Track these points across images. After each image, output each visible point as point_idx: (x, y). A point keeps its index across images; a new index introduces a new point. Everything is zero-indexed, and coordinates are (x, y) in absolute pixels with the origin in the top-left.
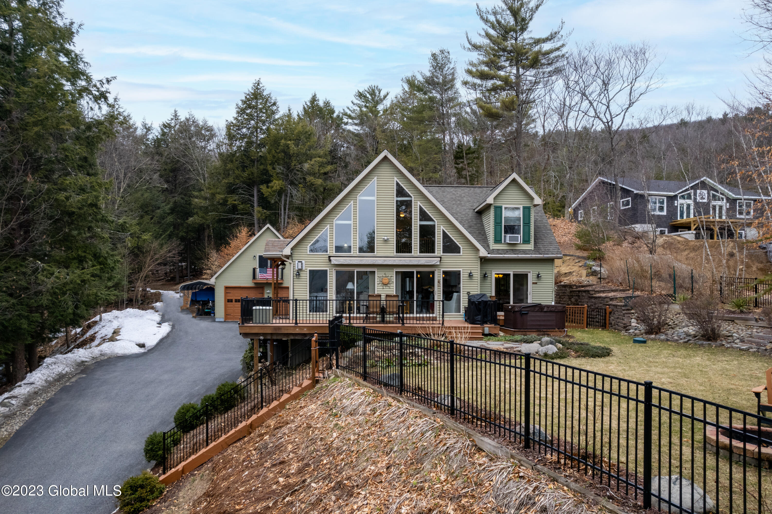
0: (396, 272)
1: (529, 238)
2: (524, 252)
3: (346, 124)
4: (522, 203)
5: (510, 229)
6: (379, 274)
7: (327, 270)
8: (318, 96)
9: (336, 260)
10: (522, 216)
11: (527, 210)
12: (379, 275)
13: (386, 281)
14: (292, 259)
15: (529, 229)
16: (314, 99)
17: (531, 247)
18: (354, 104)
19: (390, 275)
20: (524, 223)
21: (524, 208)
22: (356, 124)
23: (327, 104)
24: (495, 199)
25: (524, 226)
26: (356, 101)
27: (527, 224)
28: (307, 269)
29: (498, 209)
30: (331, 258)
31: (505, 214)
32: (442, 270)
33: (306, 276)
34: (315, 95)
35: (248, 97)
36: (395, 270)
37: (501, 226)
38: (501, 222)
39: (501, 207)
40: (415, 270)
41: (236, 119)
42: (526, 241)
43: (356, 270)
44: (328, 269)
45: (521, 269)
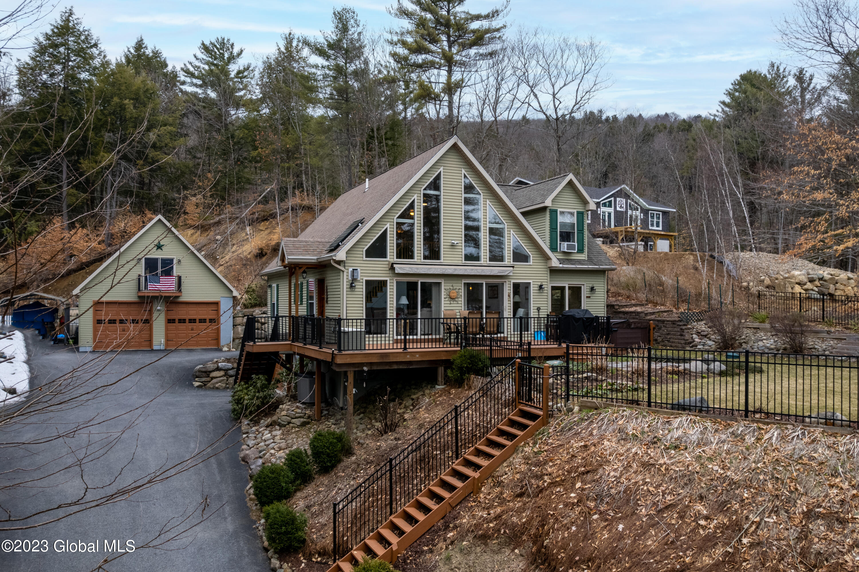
0: (465, 283)
1: (583, 247)
2: (580, 262)
3: (183, 83)
4: (575, 207)
5: (566, 236)
6: (445, 286)
7: (386, 281)
8: (146, 42)
9: (400, 268)
10: (576, 223)
11: (581, 215)
12: (446, 288)
13: (453, 295)
14: (345, 266)
15: (583, 237)
16: (139, 45)
17: (583, 257)
18: (197, 59)
19: (458, 288)
20: (578, 230)
21: (578, 213)
22: (196, 85)
23: (156, 54)
24: (553, 201)
25: (578, 233)
26: (200, 55)
27: (581, 231)
28: (363, 277)
29: (554, 213)
30: (395, 266)
31: (560, 219)
32: (513, 281)
33: (361, 289)
34: (142, 40)
35: (56, 30)
36: (464, 281)
37: (557, 232)
38: (557, 228)
39: (556, 211)
40: (484, 282)
41: (32, 58)
42: (581, 251)
43: (420, 281)
44: (388, 279)
45: (575, 281)
